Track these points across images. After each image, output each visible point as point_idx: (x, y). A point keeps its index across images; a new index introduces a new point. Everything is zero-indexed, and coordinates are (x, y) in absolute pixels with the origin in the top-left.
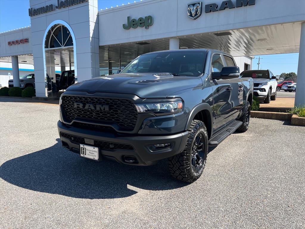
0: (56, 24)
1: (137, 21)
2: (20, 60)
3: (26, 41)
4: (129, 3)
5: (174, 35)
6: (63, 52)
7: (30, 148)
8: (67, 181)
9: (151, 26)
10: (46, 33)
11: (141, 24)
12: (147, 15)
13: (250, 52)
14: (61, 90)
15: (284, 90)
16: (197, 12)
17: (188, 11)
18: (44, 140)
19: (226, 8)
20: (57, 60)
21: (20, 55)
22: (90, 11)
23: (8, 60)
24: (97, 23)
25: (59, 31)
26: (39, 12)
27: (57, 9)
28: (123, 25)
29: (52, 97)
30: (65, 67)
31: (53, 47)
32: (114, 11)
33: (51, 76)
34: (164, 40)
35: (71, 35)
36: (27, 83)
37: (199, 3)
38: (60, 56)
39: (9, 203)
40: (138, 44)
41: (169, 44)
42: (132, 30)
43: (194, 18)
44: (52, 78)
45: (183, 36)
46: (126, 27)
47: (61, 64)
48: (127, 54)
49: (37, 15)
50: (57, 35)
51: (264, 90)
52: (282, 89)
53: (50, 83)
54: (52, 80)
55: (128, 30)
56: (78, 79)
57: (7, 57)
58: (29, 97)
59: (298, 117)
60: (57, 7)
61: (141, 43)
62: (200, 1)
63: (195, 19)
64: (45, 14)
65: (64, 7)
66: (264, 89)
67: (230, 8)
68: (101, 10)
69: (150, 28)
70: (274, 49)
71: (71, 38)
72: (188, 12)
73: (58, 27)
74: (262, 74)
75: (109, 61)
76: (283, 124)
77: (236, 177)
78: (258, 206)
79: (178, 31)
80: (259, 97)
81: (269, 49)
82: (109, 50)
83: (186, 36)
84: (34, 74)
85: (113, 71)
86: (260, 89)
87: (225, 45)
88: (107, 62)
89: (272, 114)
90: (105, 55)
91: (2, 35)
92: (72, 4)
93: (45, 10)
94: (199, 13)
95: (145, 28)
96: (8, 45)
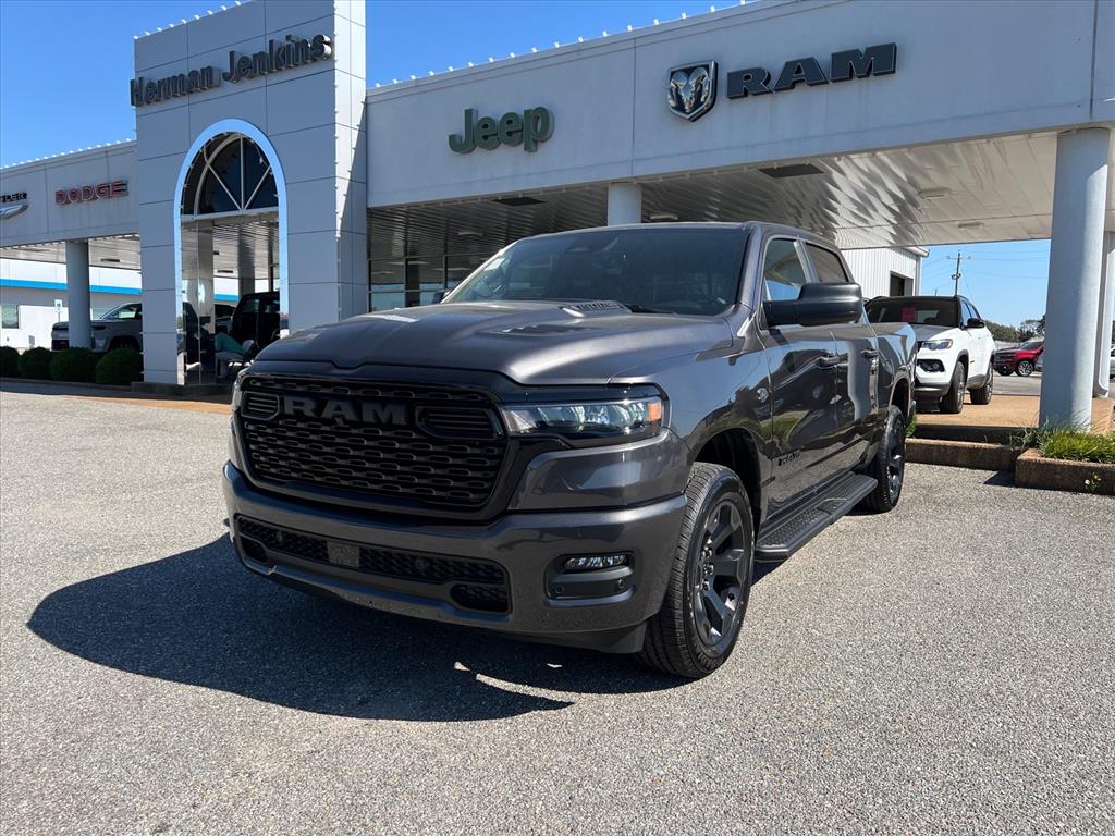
0: (222, 134)
1: (497, 124)
2: (94, 256)
3: (119, 188)
4: (471, 65)
5: (621, 173)
6: (247, 228)
7: (99, 542)
9: (543, 141)
10: (187, 164)
11: (509, 134)
12: (532, 106)
13: (907, 237)
16: (699, 94)
17: (671, 92)
18: (150, 517)
19: (797, 87)
20: (226, 253)
21: (95, 238)
22: (337, 90)
23: (58, 253)
24: (364, 130)
25: (233, 156)
26: (164, 90)
27: (227, 82)
28: (450, 137)
29: (200, 384)
30: (253, 279)
31: (211, 210)
32: (420, 89)
34: (587, 188)
35: (271, 171)
36: (119, 334)
37: (707, 67)
38: (236, 243)
40: (502, 201)
41: (606, 204)
42: (480, 156)
43: (688, 117)
44: (206, 320)
45: (655, 177)
46: (457, 145)
47: (241, 272)
48: (467, 239)
49: (158, 101)
50: (224, 172)
51: (936, 366)
53: (196, 337)
55: (466, 156)
57: (51, 242)
58: (120, 384)
59: (1038, 458)
60: (227, 77)
61: (513, 201)
62: (711, 61)
63: (693, 121)
64: (186, 97)
65: (251, 77)
66: (940, 362)
67: (810, 85)
68: (378, 86)
69: (543, 148)
70: (983, 225)
71: (271, 179)
72: (669, 97)
73: (230, 144)
74: (936, 312)
75: (407, 260)
76: (986, 483)
77: (760, 637)
78: (799, 718)
79: (637, 160)
80: (922, 389)
81: (965, 225)
82: (407, 224)
83: (666, 176)
84: (140, 305)
85: (423, 297)
86: (925, 365)
87: (812, 212)
88: (402, 263)
89: (956, 448)
90: (394, 241)
91: (35, 169)
92: (277, 68)
93: (187, 86)
94: (709, 98)
95: (525, 149)
96: (57, 202)
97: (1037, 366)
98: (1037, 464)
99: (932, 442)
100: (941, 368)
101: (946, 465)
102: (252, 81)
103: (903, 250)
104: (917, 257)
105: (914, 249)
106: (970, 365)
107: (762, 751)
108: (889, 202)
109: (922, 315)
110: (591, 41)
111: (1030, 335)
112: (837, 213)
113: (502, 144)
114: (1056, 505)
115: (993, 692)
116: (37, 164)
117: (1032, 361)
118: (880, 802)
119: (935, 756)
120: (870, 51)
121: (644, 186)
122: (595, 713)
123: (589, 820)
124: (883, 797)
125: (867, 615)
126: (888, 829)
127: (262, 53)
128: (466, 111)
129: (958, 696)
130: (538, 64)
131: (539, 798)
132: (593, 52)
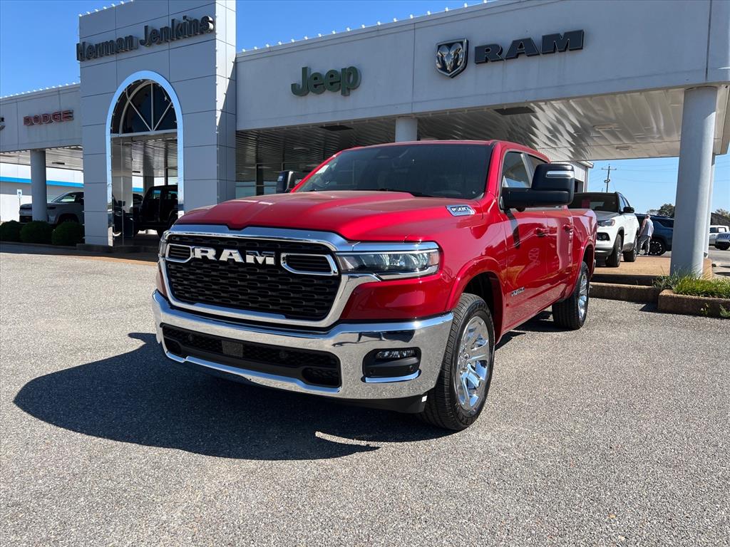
0: (139, 81)
1: (324, 77)
2: (48, 162)
3: (67, 115)
4: (306, 38)
5: (405, 110)
6: (151, 143)
7: (84, 344)
8: (169, 402)
9: (354, 89)
10: (115, 100)
11: (332, 84)
12: (346, 66)
13: (581, 155)
14: (143, 230)
16: (456, 60)
17: (438, 58)
19: (519, 57)
20: (137, 160)
21: (50, 148)
22: (217, 53)
23: (21, 158)
24: (234, 80)
25: (146, 95)
26: (100, 51)
27: (143, 46)
28: (292, 85)
30: (153, 177)
31: (130, 131)
32: (272, 53)
33: (121, 199)
34: (382, 120)
35: (172, 105)
36: (64, 212)
37: (462, 43)
38: (142, 152)
40: (326, 128)
41: (394, 130)
42: (312, 98)
43: (449, 75)
44: (125, 203)
45: (427, 113)
46: (298, 91)
47: (144, 172)
48: (299, 152)
49: (95, 58)
50: (139, 106)
51: (605, 237)
53: (120, 215)
54: (124, 208)
55: (303, 98)
56: (186, 206)
57: (20, 151)
58: (69, 245)
59: (672, 295)
60: (142, 43)
61: (332, 127)
62: (464, 39)
63: (452, 77)
64: (115, 55)
65: (159, 43)
66: (607, 234)
67: (528, 56)
68: (244, 51)
69: (354, 94)
70: (632, 147)
71: (172, 111)
72: (437, 61)
73: (144, 87)
74: (603, 202)
75: (258, 166)
76: (640, 310)
78: (550, 447)
79: (415, 102)
81: (620, 148)
82: (257, 141)
83: (434, 113)
84: (81, 193)
85: (266, 189)
86: (601, 237)
88: (254, 168)
89: (619, 288)
90: (248, 152)
91: (9, 102)
92: (177, 37)
93: (115, 48)
94: (463, 63)
95: (342, 94)
96: (25, 124)
98: (672, 298)
99: (604, 284)
100: (608, 238)
101: (613, 299)
103: (579, 164)
105: (584, 162)
106: (625, 237)
107: (532, 466)
108: (572, 131)
110: (385, 24)
112: (538, 138)
113: (327, 91)
114: (685, 323)
115: (665, 432)
116: (11, 99)
118: (609, 494)
119: (637, 468)
120: (567, 34)
121: (419, 120)
123: (436, 505)
124: (611, 490)
125: (581, 388)
126: (616, 509)
127: (166, 28)
129: (645, 435)
130: (351, 39)
131: (402, 493)
132: (387, 32)
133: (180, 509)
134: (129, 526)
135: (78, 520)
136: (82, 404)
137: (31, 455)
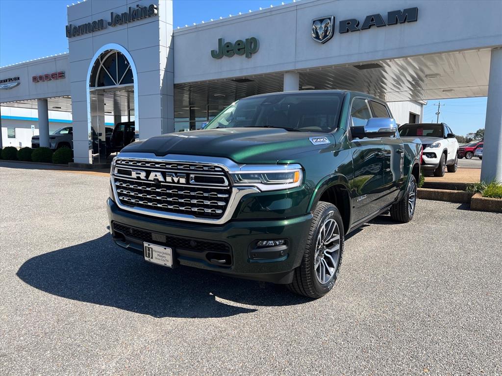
0: (108, 50)
1: (233, 45)
2: (50, 106)
3: (61, 75)
4: (221, 18)
5: (290, 68)
6: (118, 93)
7: (64, 235)
9: (255, 53)
10: (92, 64)
11: (239, 50)
12: (249, 37)
13: (418, 96)
14: (113, 152)
15: (478, 156)
16: (326, 31)
17: (313, 30)
19: (371, 28)
20: (109, 105)
21: (50, 98)
22: (160, 30)
23: (32, 104)
24: (172, 48)
25: (113, 60)
26: (81, 31)
27: (110, 27)
28: (212, 51)
29: (99, 163)
30: (121, 116)
31: (103, 85)
32: (197, 29)
33: (98, 131)
34: (274, 75)
35: (130, 67)
36: (62, 141)
37: (330, 19)
38: (113, 100)
39: (36, 304)
40: (235, 81)
41: (283, 81)
42: (225, 60)
43: (321, 42)
44: (100, 134)
45: (306, 69)
46: (215, 55)
47: (115, 113)
48: (217, 98)
49: (78, 35)
50: (108, 68)
51: (433, 155)
52: (476, 156)
53: (97, 142)
54: (100, 137)
55: (219, 60)
56: (140, 136)
57: (31, 100)
58: (63, 163)
59: (481, 198)
60: (110, 24)
61: (240, 80)
62: (332, 16)
63: (324, 43)
64: (91, 33)
65: (121, 24)
66: (435, 154)
67: (378, 27)
68: (179, 28)
69: (254, 56)
70: (454, 90)
71: (130, 71)
72: (312, 32)
73: (111, 55)
74: (432, 130)
75: (190, 107)
76: (457, 209)
77: (363, 279)
78: (384, 315)
79: (297, 62)
80: (426, 166)
81: (445, 91)
82: (190, 90)
83: (310, 69)
84: (72, 128)
85: (197, 124)
86: (427, 154)
87: (375, 85)
88: (188, 109)
89: (443, 193)
90: (184, 98)
91: (23, 66)
92: (133, 20)
93: (91, 28)
94: (331, 33)
95: (246, 57)
96: (33, 81)
97: (475, 154)
98: (481, 200)
99: (432, 190)
100: (435, 157)
101: (438, 200)
102: (121, 26)
103: (416, 102)
104: (422, 105)
105: (421, 101)
106: (448, 155)
107: (370, 329)
108: (411, 80)
109: (425, 132)
110: (276, 7)
111: (470, 140)
112: (386, 85)
113: (235, 55)
114: (490, 219)
115: (470, 303)
116: (24, 64)
117: (472, 152)
118: (425, 352)
119: (447, 332)
121: (300, 74)
122: (293, 312)
123: (297, 360)
124: (426, 350)
125: (410, 269)
126: (429, 364)
127: (125, 13)
128: (219, 39)
129: (454, 306)
130: (253, 18)
131: (274, 350)
132: (278, 12)
133: (115, 360)
134: (78, 373)
135: (44, 367)
136: (58, 280)
137: (19, 318)
